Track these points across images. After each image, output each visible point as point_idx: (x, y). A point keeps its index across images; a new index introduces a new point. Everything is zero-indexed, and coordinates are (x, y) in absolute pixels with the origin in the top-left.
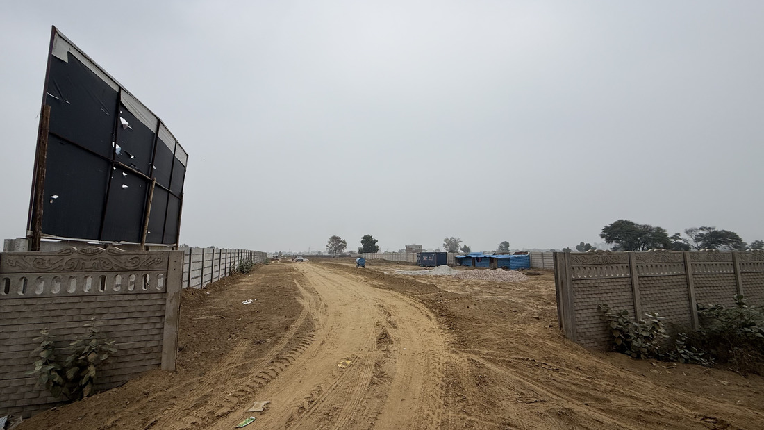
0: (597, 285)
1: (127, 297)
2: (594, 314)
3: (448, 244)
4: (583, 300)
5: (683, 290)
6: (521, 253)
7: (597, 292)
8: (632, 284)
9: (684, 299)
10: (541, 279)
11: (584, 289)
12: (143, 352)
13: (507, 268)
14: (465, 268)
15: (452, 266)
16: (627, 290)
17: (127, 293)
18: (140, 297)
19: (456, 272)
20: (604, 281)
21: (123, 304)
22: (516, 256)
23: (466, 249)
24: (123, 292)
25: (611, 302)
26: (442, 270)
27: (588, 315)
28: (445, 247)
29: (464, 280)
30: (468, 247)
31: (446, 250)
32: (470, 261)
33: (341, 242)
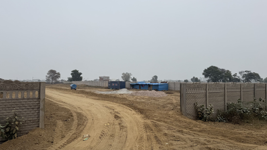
0: (194, 96)
1: (24, 100)
2: (193, 106)
3: (124, 76)
4: (189, 101)
5: (223, 98)
6: (164, 82)
7: (194, 98)
8: (206, 95)
9: (223, 101)
10: (173, 96)
11: (190, 97)
12: (32, 122)
13: (157, 90)
14: (135, 90)
15: (128, 89)
16: (204, 97)
17: (24, 99)
18: (29, 100)
19: (131, 92)
20: (197, 94)
21: (23, 103)
22: (162, 84)
23: (134, 80)
24: (22, 98)
25: (199, 102)
26: (123, 91)
27: (191, 107)
28: (123, 78)
29: (136, 97)
30: (135, 78)
31: (123, 80)
32: (138, 86)
33: (56, 73)
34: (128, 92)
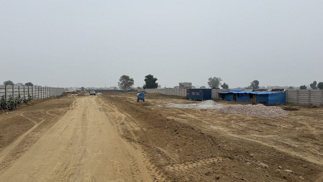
3: (211, 82)
6: (277, 90)
14: (227, 102)
15: (216, 100)
19: (220, 106)
22: (274, 92)
23: (225, 86)
26: (208, 105)
28: (209, 84)
29: (229, 115)
30: (226, 84)
31: (210, 87)
32: (232, 96)
33: (129, 80)
34: (215, 105)
